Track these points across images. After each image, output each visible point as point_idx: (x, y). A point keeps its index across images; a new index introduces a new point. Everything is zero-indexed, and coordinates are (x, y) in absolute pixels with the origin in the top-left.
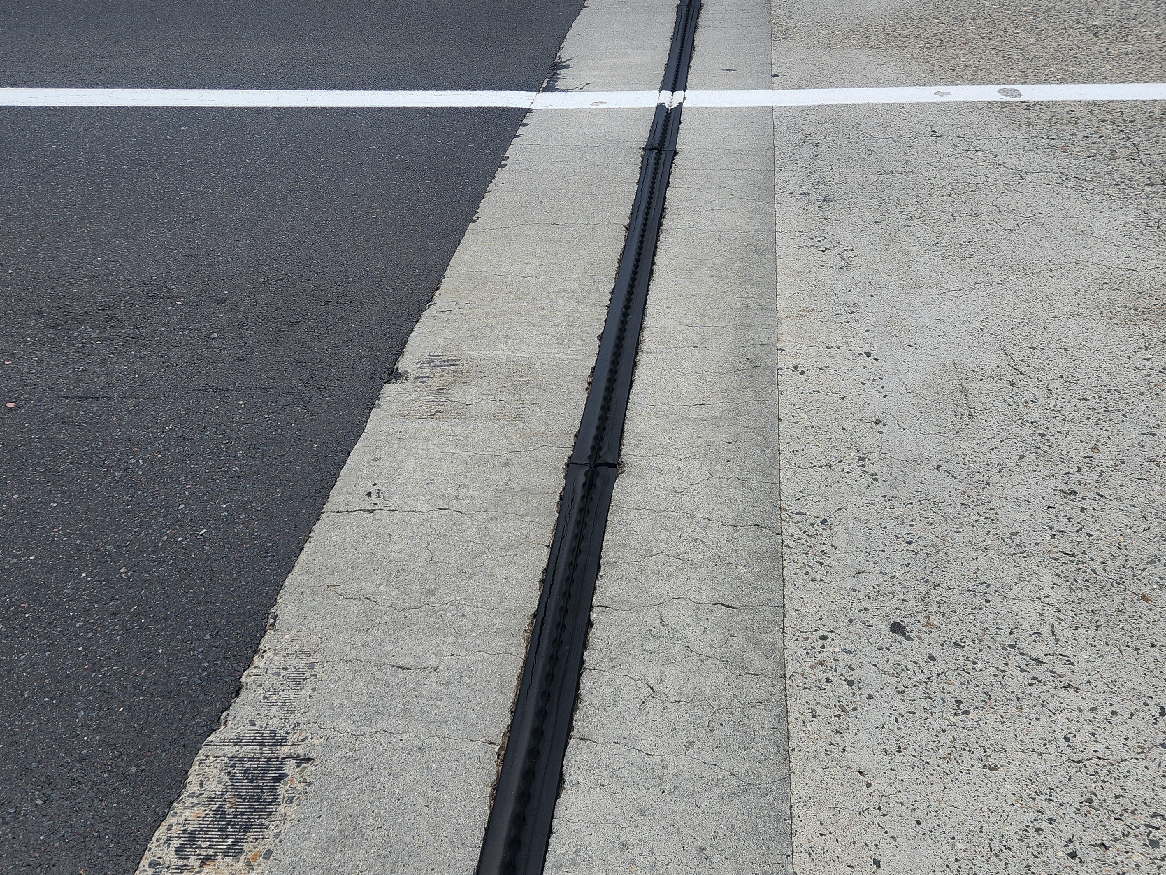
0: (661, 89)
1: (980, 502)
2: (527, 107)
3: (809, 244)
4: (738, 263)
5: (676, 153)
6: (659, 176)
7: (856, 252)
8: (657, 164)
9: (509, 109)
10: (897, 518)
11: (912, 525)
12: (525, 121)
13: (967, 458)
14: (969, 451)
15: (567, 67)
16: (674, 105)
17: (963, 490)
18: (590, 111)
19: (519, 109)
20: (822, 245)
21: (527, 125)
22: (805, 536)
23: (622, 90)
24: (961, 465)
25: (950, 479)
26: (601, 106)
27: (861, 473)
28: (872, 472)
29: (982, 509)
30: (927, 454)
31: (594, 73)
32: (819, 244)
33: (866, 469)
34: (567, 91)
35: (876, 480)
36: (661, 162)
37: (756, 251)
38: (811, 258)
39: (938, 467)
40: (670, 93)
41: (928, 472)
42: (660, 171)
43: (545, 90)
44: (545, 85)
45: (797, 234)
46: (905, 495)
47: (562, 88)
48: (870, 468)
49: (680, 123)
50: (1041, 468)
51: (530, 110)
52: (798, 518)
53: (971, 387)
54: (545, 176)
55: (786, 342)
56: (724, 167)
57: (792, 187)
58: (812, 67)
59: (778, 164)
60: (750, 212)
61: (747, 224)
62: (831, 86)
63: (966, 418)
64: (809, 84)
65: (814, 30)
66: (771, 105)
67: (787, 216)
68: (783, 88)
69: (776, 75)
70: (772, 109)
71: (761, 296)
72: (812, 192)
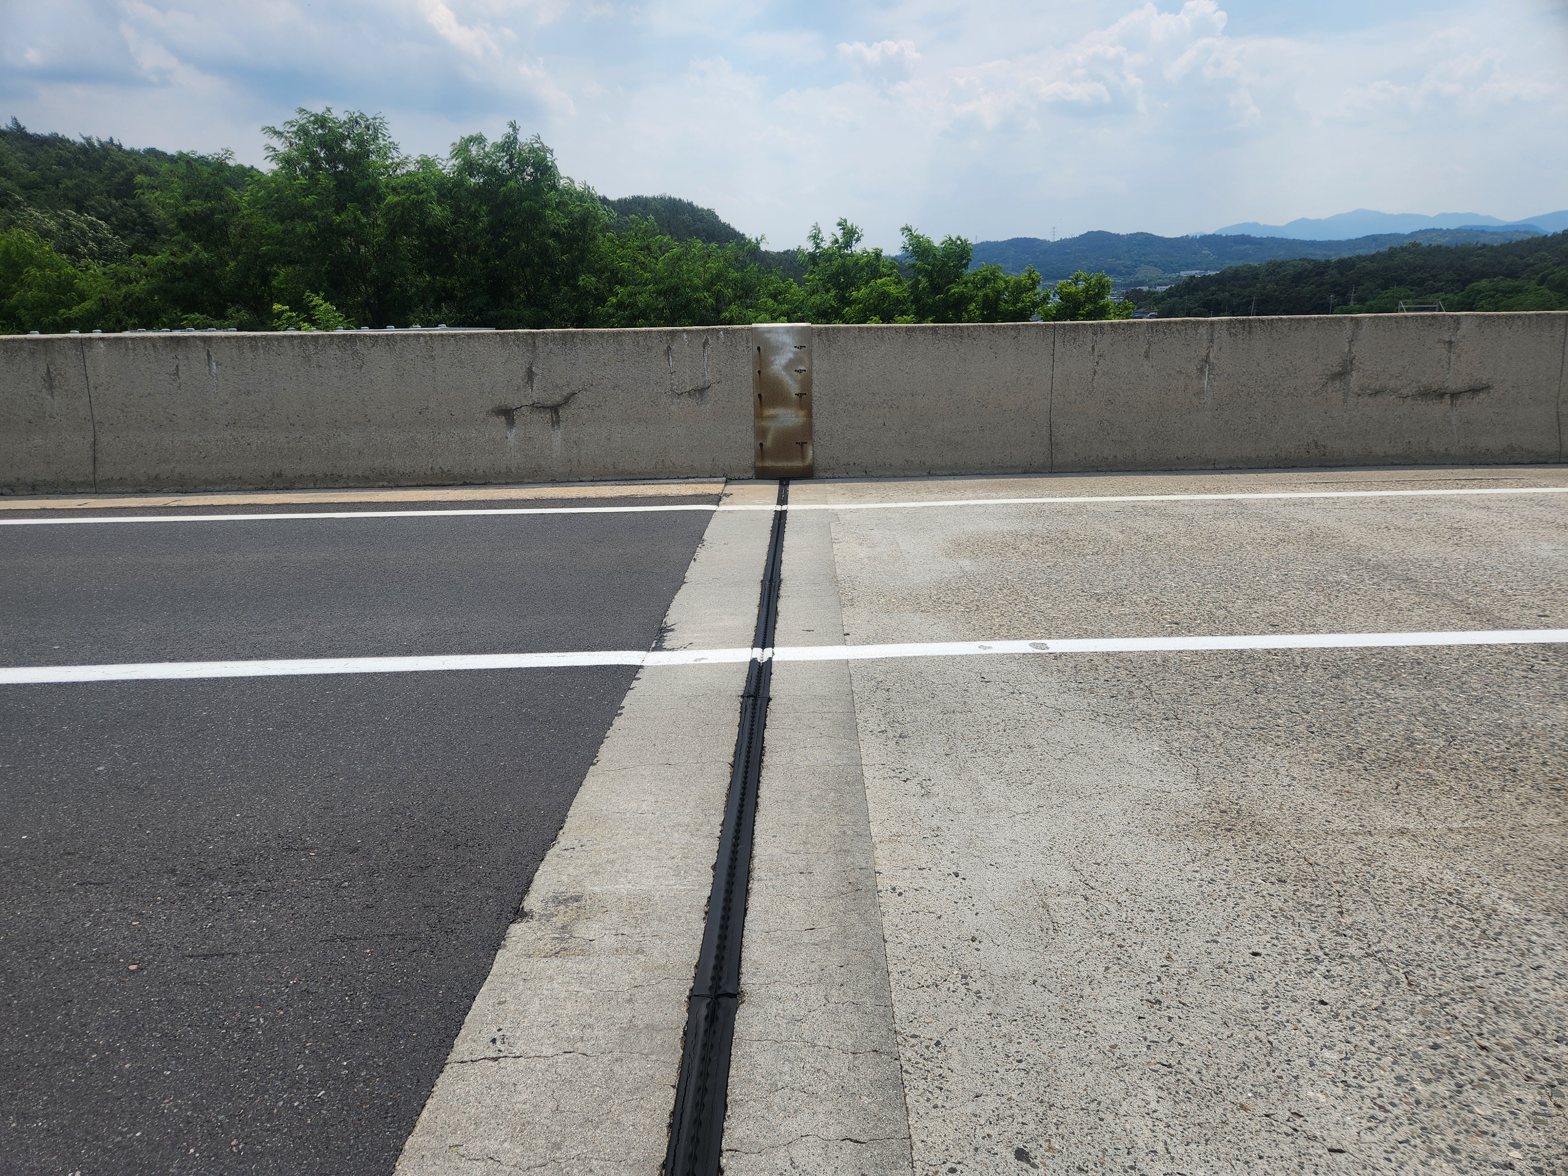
0: (753, 646)
1: (1077, 1016)
2: (639, 664)
3: (892, 775)
4: (833, 794)
5: (769, 699)
6: (757, 720)
7: (933, 781)
8: (754, 708)
9: (623, 666)
10: (1005, 1036)
11: (1019, 1043)
12: (637, 676)
13: (1059, 972)
14: (1059, 965)
15: (672, 630)
16: (765, 660)
17: (1060, 1004)
18: (694, 666)
19: (632, 666)
20: (904, 776)
21: (639, 679)
22: (921, 1060)
23: (720, 648)
24: (1055, 979)
25: (1046, 995)
26: (703, 662)
27: (965, 991)
28: (975, 990)
29: (1078, 1022)
30: (1022, 969)
31: (695, 635)
32: (900, 775)
33: (970, 987)
34: (673, 649)
35: (980, 997)
36: (758, 707)
37: (847, 783)
38: (895, 787)
39: (1035, 982)
40: (760, 650)
41: (1026, 987)
42: (757, 715)
43: (654, 649)
44: (653, 645)
45: (881, 767)
46: (1008, 1011)
47: (669, 647)
48: (974, 987)
49: (771, 674)
50: (1126, 978)
51: (641, 667)
52: (913, 1041)
53: (1051, 902)
54: (657, 722)
55: (883, 865)
56: (812, 710)
57: (871, 726)
58: (877, 627)
59: (857, 706)
60: (838, 748)
61: (836, 758)
62: (894, 643)
63: (1051, 932)
64: (876, 641)
65: (875, 598)
66: (846, 658)
67: (870, 751)
68: (854, 645)
69: (848, 634)
70: (848, 661)
71: (855, 823)
72: (889, 729)
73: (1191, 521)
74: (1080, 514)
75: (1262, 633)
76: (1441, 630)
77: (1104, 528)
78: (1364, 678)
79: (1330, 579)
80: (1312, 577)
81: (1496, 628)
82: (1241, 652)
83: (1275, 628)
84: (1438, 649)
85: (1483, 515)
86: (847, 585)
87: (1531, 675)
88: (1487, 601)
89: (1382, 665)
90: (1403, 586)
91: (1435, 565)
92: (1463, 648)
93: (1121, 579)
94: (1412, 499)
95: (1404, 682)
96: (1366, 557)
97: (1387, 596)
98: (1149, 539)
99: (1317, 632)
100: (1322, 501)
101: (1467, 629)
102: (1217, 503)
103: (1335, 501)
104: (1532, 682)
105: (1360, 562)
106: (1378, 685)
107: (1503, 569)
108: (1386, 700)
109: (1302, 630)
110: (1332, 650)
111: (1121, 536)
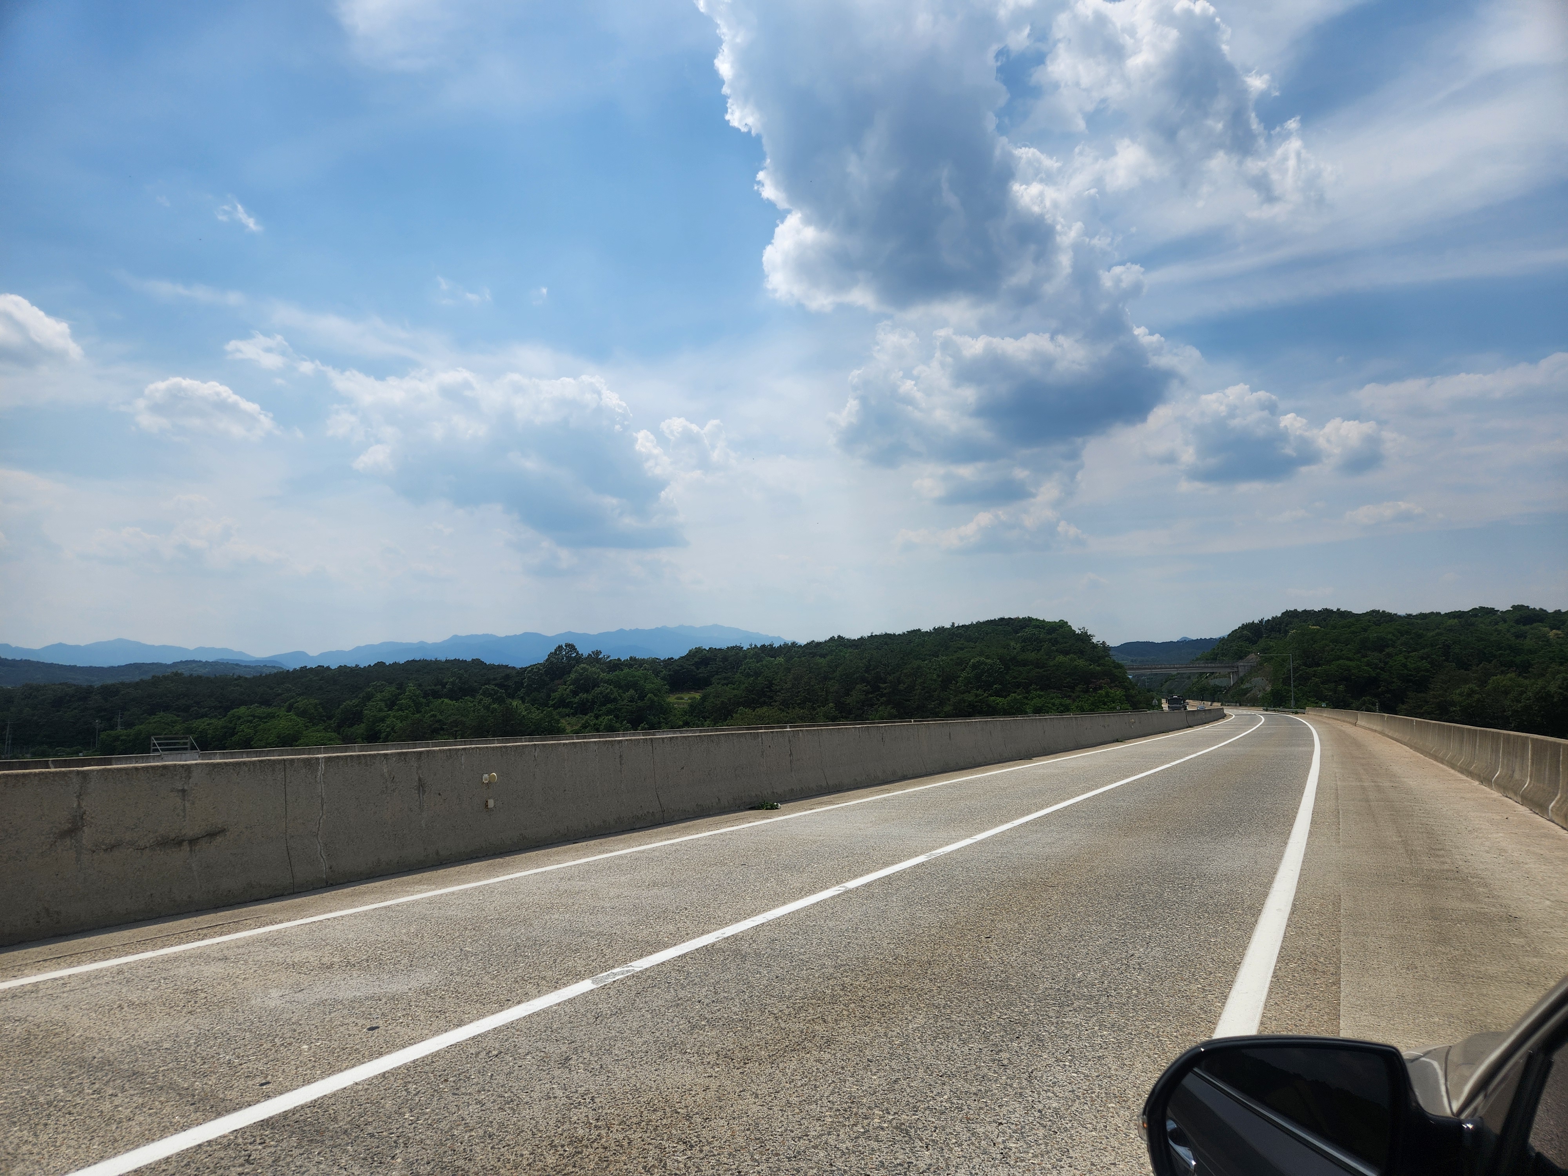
76: (161, 1137)
79: (42, 1099)
80: (18, 1103)
81: (219, 1115)
85: (218, 969)
88: (213, 1080)
90: (127, 1086)
91: (166, 1045)
92: (181, 1155)
94: (152, 962)
96: (91, 1055)
97: (107, 1106)
100: (49, 984)
101: (189, 1127)
103: (64, 982)
105: (82, 1063)
107: (233, 1033)
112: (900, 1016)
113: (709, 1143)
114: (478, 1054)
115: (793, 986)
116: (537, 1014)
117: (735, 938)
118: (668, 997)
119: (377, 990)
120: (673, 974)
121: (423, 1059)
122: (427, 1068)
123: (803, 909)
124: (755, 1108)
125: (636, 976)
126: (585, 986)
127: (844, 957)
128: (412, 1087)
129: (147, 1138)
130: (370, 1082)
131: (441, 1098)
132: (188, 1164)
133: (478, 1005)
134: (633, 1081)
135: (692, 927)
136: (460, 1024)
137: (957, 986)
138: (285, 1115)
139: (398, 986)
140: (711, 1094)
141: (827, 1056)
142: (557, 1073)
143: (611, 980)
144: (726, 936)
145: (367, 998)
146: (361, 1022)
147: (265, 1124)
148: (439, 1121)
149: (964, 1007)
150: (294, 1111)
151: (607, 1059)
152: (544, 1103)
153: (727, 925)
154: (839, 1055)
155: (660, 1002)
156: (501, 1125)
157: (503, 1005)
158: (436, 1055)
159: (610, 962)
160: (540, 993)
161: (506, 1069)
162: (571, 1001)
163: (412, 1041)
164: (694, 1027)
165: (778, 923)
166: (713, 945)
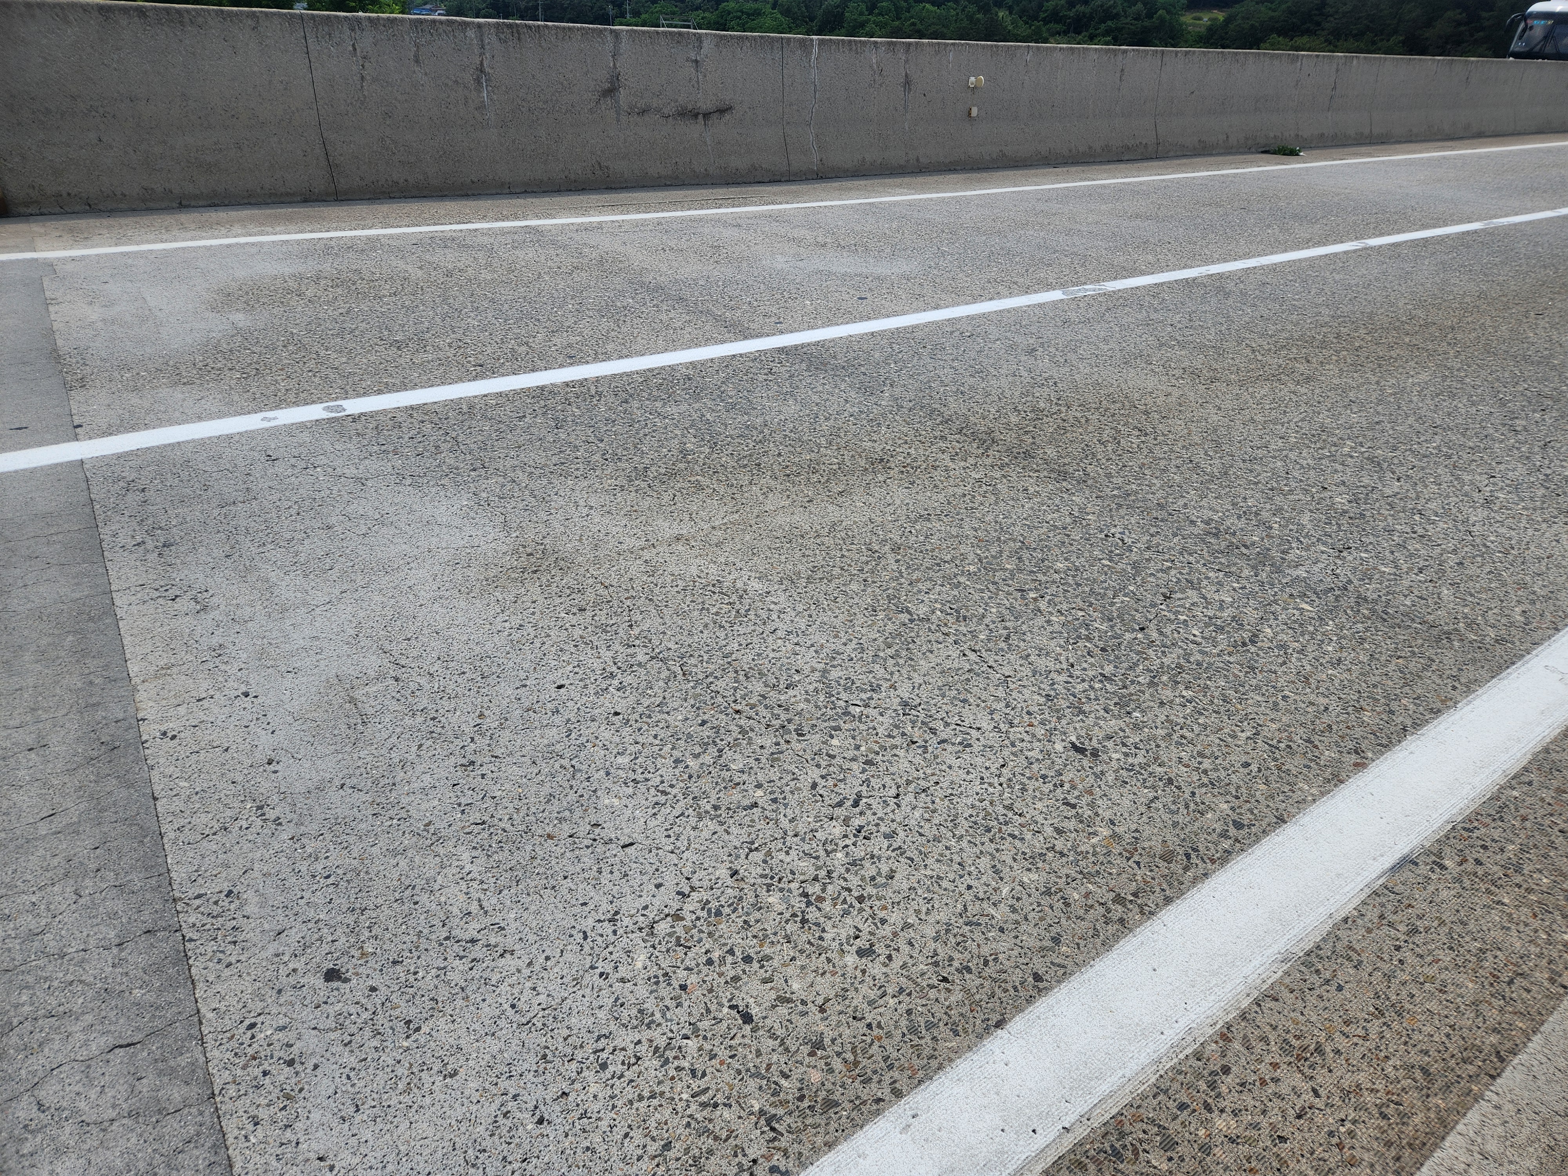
1: (389, 806)
3: (154, 596)
4: (70, 638)
7: (211, 592)
10: (310, 856)
11: (327, 857)
13: (369, 766)
14: (369, 759)
17: (371, 800)
20: (172, 593)
22: (209, 920)
24: (365, 775)
25: (356, 795)
27: (261, 823)
28: (273, 817)
29: (393, 813)
30: (328, 777)
32: (167, 594)
33: (267, 816)
35: (280, 824)
37: (91, 619)
38: (160, 610)
39: (342, 786)
41: (333, 795)
45: (138, 589)
46: (313, 828)
48: (271, 814)
50: (439, 750)
52: (198, 902)
53: (359, 694)
55: (148, 707)
56: (32, 534)
57: (121, 540)
58: (121, 412)
59: (100, 519)
60: (74, 578)
61: (73, 591)
62: (147, 428)
63: (360, 727)
64: (122, 429)
65: (116, 374)
66: (79, 457)
67: (123, 571)
68: (90, 438)
69: (80, 426)
70: (82, 462)
71: (106, 667)
72: (148, 540)
73: (491, 251)
74: (374, 249)
75: (561, 366)
76: (706, 345)
77: (401, 264)
78: (648, 399)
79: (618, 304)
80: (603, 303)
81: (746, 338)
82: (542, 388)
83: (573, 360)
84: (703, 363)
85: (733, 233)
86: (74, 360)
87: (771, 377)
88: (739, 314)
89: (661, 385)
90: (676, 306)
91: (701, 283)
92: (722, 359)
93: (422, 322)
94: (683, 220)
95: (678, 398)
96: (648, 280)
97: (664, 317)
98: (449, 274)
99: (609, 359)
100: (610, 224)
101: (725, 342)
102: (514, 231)
103: (620, 224)
104: (771, 383)
105: (642, 284)
106: (659, 404)
107: (750, 283)
108: (665, 418)
109: (596, 359)
110: (621, 375)
111: (420, 273)
112: (1401, 370)
113: (1164, 435)
114: (952, 333)
115: (1279, 327)
116: (1008, 311)
117: (1220, 276)
118: (1139, 317)
119: (865, 270)
120: (1147, 298)
121: (905, 328)
122: (908, 335)
123: (1306, 260)
124: (1216, 418)
125: (1110, 295)
126: (1056, 295)
127: (1346, 309)
128: (896, 347)
129: (695, 343)
130: (862, 336)
131: (920, 358)
132: (727, 366)
133: (953, 295)
134: (1096, 376)
135: (1173, 260)
136: (937, 307)
137: (1482, 353)
138: (796, 347)
139: (883, 269)
140: (1172, 399)
141: (1303, 390)
142: (1023, 358)
143: (1081, 294)
144: (1210, 273)
145: (856, 275)
146: (852, 292)
147: (781, 350)
148: (919, 374)
149: (1483, 373)
150: (803, 346)
151: (1071, 356)
152: (1010, 379)
153: (1213, 263)
154: (1317, 391)
155: (1130, 319)
156: (971, 387)
157: (975, 299)
158: (916, 327)
159: (1083, 279)
160: (1011, 295)
161: (977, 348)
162: (1040, 305)
163: (895, 314)
164: (1162, 345)
165: (1274, 268)
166: (1195, 279)
